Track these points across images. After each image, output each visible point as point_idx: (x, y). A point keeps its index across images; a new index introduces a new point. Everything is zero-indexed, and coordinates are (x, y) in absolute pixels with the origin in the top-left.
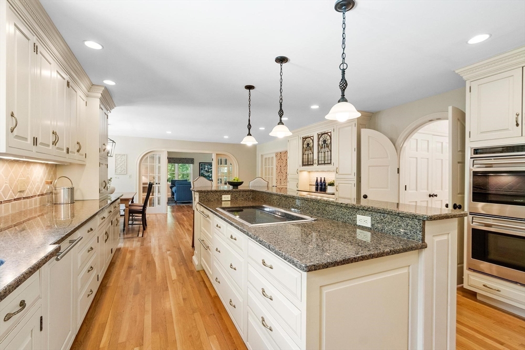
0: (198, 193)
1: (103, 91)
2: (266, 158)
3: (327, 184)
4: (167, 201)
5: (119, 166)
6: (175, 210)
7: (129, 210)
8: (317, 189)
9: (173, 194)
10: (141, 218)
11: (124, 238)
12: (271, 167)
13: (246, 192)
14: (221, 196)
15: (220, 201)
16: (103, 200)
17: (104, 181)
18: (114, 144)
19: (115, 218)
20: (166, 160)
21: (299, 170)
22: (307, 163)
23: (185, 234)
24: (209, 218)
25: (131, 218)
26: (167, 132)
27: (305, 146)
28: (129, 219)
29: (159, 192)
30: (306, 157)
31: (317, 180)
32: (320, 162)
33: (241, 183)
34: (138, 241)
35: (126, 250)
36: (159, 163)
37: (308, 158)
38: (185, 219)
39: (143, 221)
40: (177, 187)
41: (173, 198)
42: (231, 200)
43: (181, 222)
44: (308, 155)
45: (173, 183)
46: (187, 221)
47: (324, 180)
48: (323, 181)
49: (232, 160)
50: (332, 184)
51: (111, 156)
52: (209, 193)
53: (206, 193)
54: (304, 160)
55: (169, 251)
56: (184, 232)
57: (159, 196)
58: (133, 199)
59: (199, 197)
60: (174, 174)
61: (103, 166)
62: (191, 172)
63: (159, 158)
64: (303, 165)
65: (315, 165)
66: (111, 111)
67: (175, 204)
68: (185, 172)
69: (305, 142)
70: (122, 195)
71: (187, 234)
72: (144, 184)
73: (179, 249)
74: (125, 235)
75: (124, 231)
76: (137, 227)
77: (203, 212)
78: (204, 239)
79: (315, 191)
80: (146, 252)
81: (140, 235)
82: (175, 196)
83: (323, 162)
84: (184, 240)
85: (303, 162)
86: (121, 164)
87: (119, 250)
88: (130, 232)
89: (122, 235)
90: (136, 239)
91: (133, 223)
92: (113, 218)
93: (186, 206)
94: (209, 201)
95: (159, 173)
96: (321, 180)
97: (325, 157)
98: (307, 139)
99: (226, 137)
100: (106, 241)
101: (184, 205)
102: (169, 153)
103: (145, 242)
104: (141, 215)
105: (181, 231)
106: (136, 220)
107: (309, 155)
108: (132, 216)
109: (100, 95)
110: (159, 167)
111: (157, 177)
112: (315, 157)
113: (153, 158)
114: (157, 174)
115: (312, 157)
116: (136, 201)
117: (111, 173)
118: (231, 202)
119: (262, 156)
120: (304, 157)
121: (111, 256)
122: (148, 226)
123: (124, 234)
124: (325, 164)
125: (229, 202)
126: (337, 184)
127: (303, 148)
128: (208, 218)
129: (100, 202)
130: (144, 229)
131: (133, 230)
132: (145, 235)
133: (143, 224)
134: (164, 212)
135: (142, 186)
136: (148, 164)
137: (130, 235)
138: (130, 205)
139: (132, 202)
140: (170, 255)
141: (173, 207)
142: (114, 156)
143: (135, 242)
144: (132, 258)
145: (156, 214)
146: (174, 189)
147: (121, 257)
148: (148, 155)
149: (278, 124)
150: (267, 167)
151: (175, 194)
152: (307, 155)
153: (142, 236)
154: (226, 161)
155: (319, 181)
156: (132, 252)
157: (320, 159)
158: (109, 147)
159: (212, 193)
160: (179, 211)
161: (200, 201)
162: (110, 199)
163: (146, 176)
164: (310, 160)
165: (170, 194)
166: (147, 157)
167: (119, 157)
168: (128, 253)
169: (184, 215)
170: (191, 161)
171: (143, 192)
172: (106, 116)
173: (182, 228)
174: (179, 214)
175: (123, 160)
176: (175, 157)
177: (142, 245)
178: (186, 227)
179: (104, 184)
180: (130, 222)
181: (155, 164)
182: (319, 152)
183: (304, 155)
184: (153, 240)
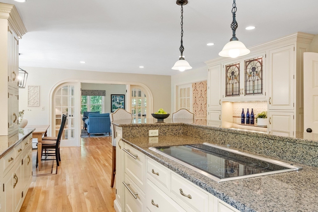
0: (121, 128)
1: (12, 10)
2: (181, 89)
3: (255, 116)
4: (80, 134)
5: (32, 98)
6: (88, 142)
7: (42, 145)
8: (243, 122)
9: (86, 126)
10: (54, 152)
11: (37, 176)
12: (187, 98)
13: (175, 126)
14: (148, 131)
15: (147, 136)
16: (13, 135)
17: (14, 115)
18: (26, 74)
19: (27, 156)
20: (80, 92)
21: (222, 101)
22: (231, 93)
23: (102, 171)
24: (139, 160)
25: (44, 152)
26: (81, 62)
27: (229, 75)
28: (42, 154)
29: (72, 124)
30: (229, 87)
31: (243, 112)
32: (248, 92)
33: (166, 116)
34: (52, 179)
35: (39, 189)
36: (72, 94)
37: (233, 88)
38: (100, 152)
39: (56, 156)
40: (90, 119)
41: (86, 129)
42: (159, 136)
43: (96, 156)
44: (233, 84)
45: (86, 115)
46: (103, 155)
47: (252, 112)
48: (250, 113)
49: (146, 90)
50: (262, 116)
51: (23, 87)
52: (134, 128)
53: (131, 128)
54: (228, 90)
55: (86, 191)
56: (101, 169)
57: (73, 128)
58: (46, 132)
59: (123, 133)
60: (85, 106)
61: (14, 98)
62: (103, 104)
63: (73, 91)
64: (227, 95)
65: (242, 96)
66: (22, 37)
67: (88, 137)
68: (96, 104)
69: (230, 71)
70: (35, 129)
71: (103, 171)
72: (57, 116)
73: (97, 189)
74: (38, 172)
75: (37, 167)
76: (50, 162)
77: (129, 151)
78: (130, 184)
79: (241, 123)
80: (61, 193)
81: (54, 172)
82: (88, 128)
83: (252, 92)
84: (102, 178)
85: (226, 92)
86: (34, 96)
87: (31, 190)
88: (44, 168)
89: (35, 174)
90: (49, 177)
91: (46, 158)
92: (24, 157)
93: (100, 138)
94: (134, 137)
95: (72, 104)
96: (248, 112)
97: (254, 86)
98: (231, 68)
99: (142, 67)
100: (15, 186)
101: (97, 137)
102: (82, 84)
103: (59, 180)
104: (55, 149)
105: (96, 167)
106: (49, 155)
107: (235, 84)
108: (46, 150)
109: (8, 15)
110: (72, 99)
111: (70, 109)
112: (242, 86)
113: (65, 90)
114: (70, 106)
115: (238, 86)
116: (49, 135)
117: (22, 105)
118: (159, 138)
119: (177, 87)
120: (228, 87)
121: (21, 200)
122: (61, 161)
123: (37, 170)
124: (254, 93)
125: (157, 138)
126: (271, 116)
127: (227, 76)
128: (137, 160)
129: (9, 138)
130: (58, 165)
131: (46, 165)
132: (59, 172)
133: (57, 159)
134: (78, 145)
135: (55, 118)
136: (62, 95)
137: (43, 172)
138: (43, 140)
139: (46, 135)
140: (88, 198)
141: (86, 140)
142: (27, 87)
143: (48, 181)
144: (45, 201)
145: (69, 148)
146: (87, 121)
147: (33, 199)
148: (61, 87)
149: (231, 40)
150: (183, 98)
151: (88, 126)
152: (231, 85)
153: (56, 173)
154: (140, 92)
155: (245, 113)
156: (45, 193)
157: (248, 89)
158: (20, 77)
159: (137, 128)
160: (93, 144)
161: (124, 138)
162: (22, 133)
163: (60, 109)
164: (235, 90)
165: (83, 126)
166: (61, 89)
167: (32, 88)
168: (41, 195)
169: (99, 148)
170: (103, 93)
171: (56, 124)
172: (16, 42)
173: (97, 163)
174: (94, 147)
175: (35, 91)
176: (87, 89)
177: (56, 184)
178: (102, 162)
179: (14, 118)
180: (44, 157)
181: (68, 96)
182: (246, 81)
183: (228, 85)
184: (68, 178)
